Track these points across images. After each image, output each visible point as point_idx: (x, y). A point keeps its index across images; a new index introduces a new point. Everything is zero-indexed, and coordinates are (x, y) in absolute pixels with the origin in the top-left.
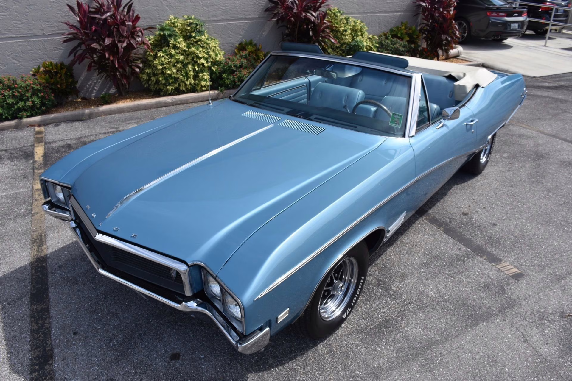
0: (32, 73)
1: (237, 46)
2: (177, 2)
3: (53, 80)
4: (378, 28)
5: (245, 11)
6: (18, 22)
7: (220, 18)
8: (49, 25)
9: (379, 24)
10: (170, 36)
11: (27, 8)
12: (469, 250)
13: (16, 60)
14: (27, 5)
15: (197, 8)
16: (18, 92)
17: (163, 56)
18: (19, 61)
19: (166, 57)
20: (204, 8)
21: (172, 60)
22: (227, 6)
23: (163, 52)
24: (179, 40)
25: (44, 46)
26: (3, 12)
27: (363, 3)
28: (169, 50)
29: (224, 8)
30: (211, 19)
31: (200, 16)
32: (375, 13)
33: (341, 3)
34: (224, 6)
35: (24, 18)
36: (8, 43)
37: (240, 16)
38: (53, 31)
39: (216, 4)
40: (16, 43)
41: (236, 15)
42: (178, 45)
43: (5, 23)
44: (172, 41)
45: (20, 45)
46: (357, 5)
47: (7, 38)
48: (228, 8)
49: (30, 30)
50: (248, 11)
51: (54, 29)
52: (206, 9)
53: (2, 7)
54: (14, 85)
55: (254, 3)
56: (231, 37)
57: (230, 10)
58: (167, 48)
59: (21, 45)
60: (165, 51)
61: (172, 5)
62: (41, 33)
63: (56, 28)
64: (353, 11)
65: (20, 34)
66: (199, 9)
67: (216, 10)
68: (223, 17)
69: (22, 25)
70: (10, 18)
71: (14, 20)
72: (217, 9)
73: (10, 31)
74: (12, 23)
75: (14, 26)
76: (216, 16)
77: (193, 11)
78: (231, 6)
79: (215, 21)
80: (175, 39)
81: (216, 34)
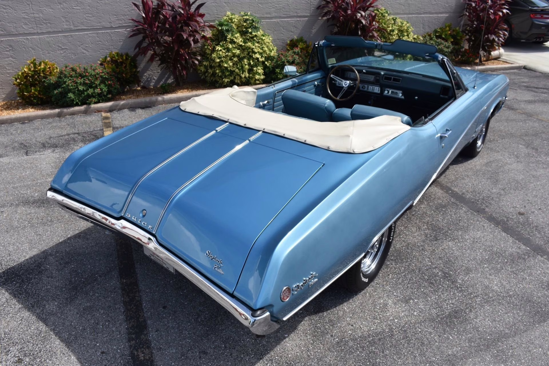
0: (99, 62)
1: (289, 42)
3: (118, 70)
4: (422, 28)
5: (297, 9)
6: (90, 15)
7: (274, 15)
8: (117, 19)
9: (423, 25)
10: (227, 31)
11: (98, 2)
12: (529, 249)
13: (85, 50)
15: (253, 4)
16: (89, 80)
17: (221, 50)
18: (88, 51)
19: (224, 51)
20: (260, 5)
21: (229, 54)
23: (221, 46)
24: (236, 36)
25: (111, 37)
26: (78, 6)
27: (409, 4)
28: (226, 44)
29: (277, 6)
30: (265, 16)
31: (255, 13)
32: (420, 14)
33: (388, 4)
34: (278, 4)
35: (95, 11)
36: (80, 34)
37: (292, 14)
38: (120, 24)
40: (87, 34)
41: (288, 13)
42: (235, 40)
43: (79, 17)
44: (229, 36)
45: (89, 37)
46: (404, 6)
47: (79, 30)
48: (281, 5)
49: (100, 22)
50: (299, 9)
51: (121, 22)
52: (261, 6)
54: (85, 73)
55: (306, 2)
56: (283, 34)
57: (284, 8)
58: (224, 42)
59: (91, 37)
60: (223, 45)
61: (230, 2)
62: (108, 25)
63: (123, 21)
64: (399, 12)
65: (91, 27)
66: (254, 6)
67: (270, 8)
68: (276, 15)
69: (93, 18)
70: (83, 11)
71: (87, 14)
72: (271, 6)
73: (82, 23)
74: (85, 16)
75: (86, 19)
76: (269, 13)
77: (250, 8)
78: (284, 4)
79: (269, 17)
80: (232, 34)
81: (268, 30)
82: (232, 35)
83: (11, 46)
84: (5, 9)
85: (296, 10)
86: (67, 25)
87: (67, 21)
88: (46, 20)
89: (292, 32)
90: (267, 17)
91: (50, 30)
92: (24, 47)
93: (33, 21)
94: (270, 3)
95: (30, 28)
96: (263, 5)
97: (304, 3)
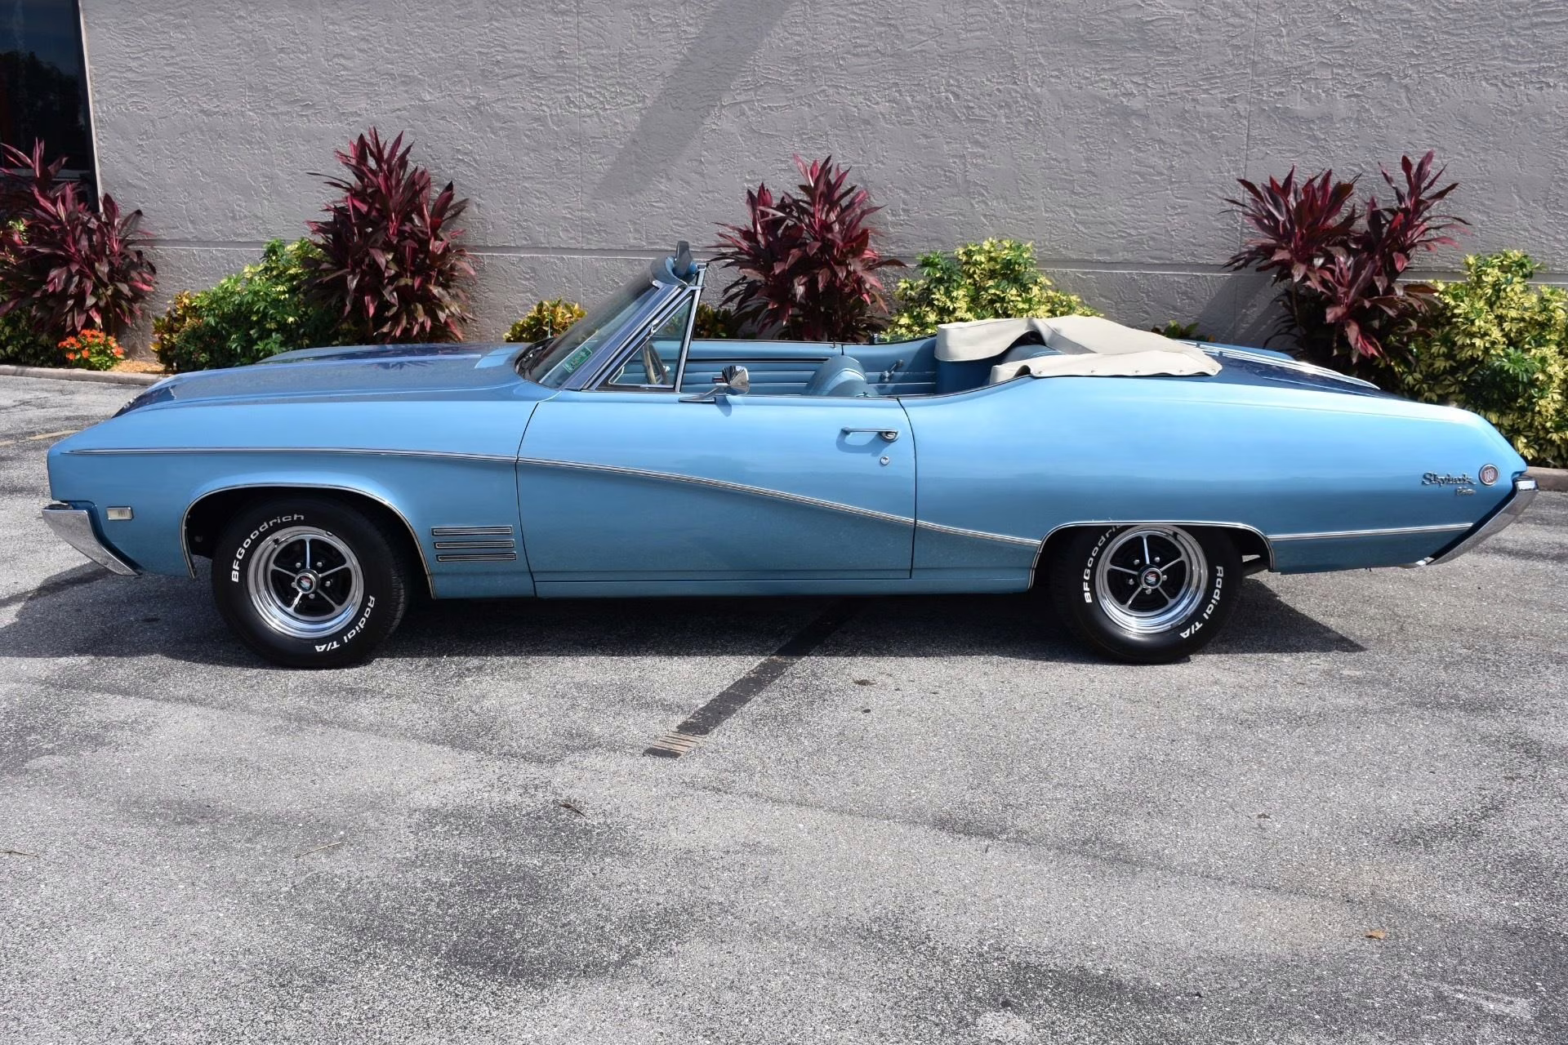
2: (1011, 209)
5: (1194, 245)
6: (680, 223)
7: (1121, 256)
14: (703, 192)
15: (1060, 225)
20: (1081, 228)
22: (1144, 229)
25: (716, 275)
26: (661, 201)
29: (1133, 232)
30: (1096, 257)
31: (1066, 248)
34: (1134, 228)
35: (692, 215)
37: (1177, 257)
39: (1113, 220)
41: (1167, 254)
43: (658, 223)
48: (1145, 232)
49: (696, 240)
50: (1203, 246)
52: (1085, 231)
53: (661, 191)
55: (1228, 224)
56: (1146, 312)
57: (1153, 239)
61: (998, 214)
66: (1064, 230)
67: (1111, 236)
68: (1129, 256)
69: (686, 229)
70: (670, 213)
71: (675, 218)
72: (1113, 233)
73: (663, 238)
74: (671, 223)
75: (672, 230)
76: (1108, 252)
77: (1051, 233)
78: (1155, 229)
79: (1105, 263)
80: (947, 289)
81: (1102, 296)
82: (948, 293)
83: (533, 270)
84: (538, 198)
85: (1193, 248)
86: (635, 239)
87: (636, 231)
88: (600, 225)
89: (1175, 308)
90: (1099, 262)
91: (604, 245)
92: (554, 275)
93: (577, 226)
94: (1112, 223)
95: (571, 238)
96: (1089, 228)
97: (1221, 229)
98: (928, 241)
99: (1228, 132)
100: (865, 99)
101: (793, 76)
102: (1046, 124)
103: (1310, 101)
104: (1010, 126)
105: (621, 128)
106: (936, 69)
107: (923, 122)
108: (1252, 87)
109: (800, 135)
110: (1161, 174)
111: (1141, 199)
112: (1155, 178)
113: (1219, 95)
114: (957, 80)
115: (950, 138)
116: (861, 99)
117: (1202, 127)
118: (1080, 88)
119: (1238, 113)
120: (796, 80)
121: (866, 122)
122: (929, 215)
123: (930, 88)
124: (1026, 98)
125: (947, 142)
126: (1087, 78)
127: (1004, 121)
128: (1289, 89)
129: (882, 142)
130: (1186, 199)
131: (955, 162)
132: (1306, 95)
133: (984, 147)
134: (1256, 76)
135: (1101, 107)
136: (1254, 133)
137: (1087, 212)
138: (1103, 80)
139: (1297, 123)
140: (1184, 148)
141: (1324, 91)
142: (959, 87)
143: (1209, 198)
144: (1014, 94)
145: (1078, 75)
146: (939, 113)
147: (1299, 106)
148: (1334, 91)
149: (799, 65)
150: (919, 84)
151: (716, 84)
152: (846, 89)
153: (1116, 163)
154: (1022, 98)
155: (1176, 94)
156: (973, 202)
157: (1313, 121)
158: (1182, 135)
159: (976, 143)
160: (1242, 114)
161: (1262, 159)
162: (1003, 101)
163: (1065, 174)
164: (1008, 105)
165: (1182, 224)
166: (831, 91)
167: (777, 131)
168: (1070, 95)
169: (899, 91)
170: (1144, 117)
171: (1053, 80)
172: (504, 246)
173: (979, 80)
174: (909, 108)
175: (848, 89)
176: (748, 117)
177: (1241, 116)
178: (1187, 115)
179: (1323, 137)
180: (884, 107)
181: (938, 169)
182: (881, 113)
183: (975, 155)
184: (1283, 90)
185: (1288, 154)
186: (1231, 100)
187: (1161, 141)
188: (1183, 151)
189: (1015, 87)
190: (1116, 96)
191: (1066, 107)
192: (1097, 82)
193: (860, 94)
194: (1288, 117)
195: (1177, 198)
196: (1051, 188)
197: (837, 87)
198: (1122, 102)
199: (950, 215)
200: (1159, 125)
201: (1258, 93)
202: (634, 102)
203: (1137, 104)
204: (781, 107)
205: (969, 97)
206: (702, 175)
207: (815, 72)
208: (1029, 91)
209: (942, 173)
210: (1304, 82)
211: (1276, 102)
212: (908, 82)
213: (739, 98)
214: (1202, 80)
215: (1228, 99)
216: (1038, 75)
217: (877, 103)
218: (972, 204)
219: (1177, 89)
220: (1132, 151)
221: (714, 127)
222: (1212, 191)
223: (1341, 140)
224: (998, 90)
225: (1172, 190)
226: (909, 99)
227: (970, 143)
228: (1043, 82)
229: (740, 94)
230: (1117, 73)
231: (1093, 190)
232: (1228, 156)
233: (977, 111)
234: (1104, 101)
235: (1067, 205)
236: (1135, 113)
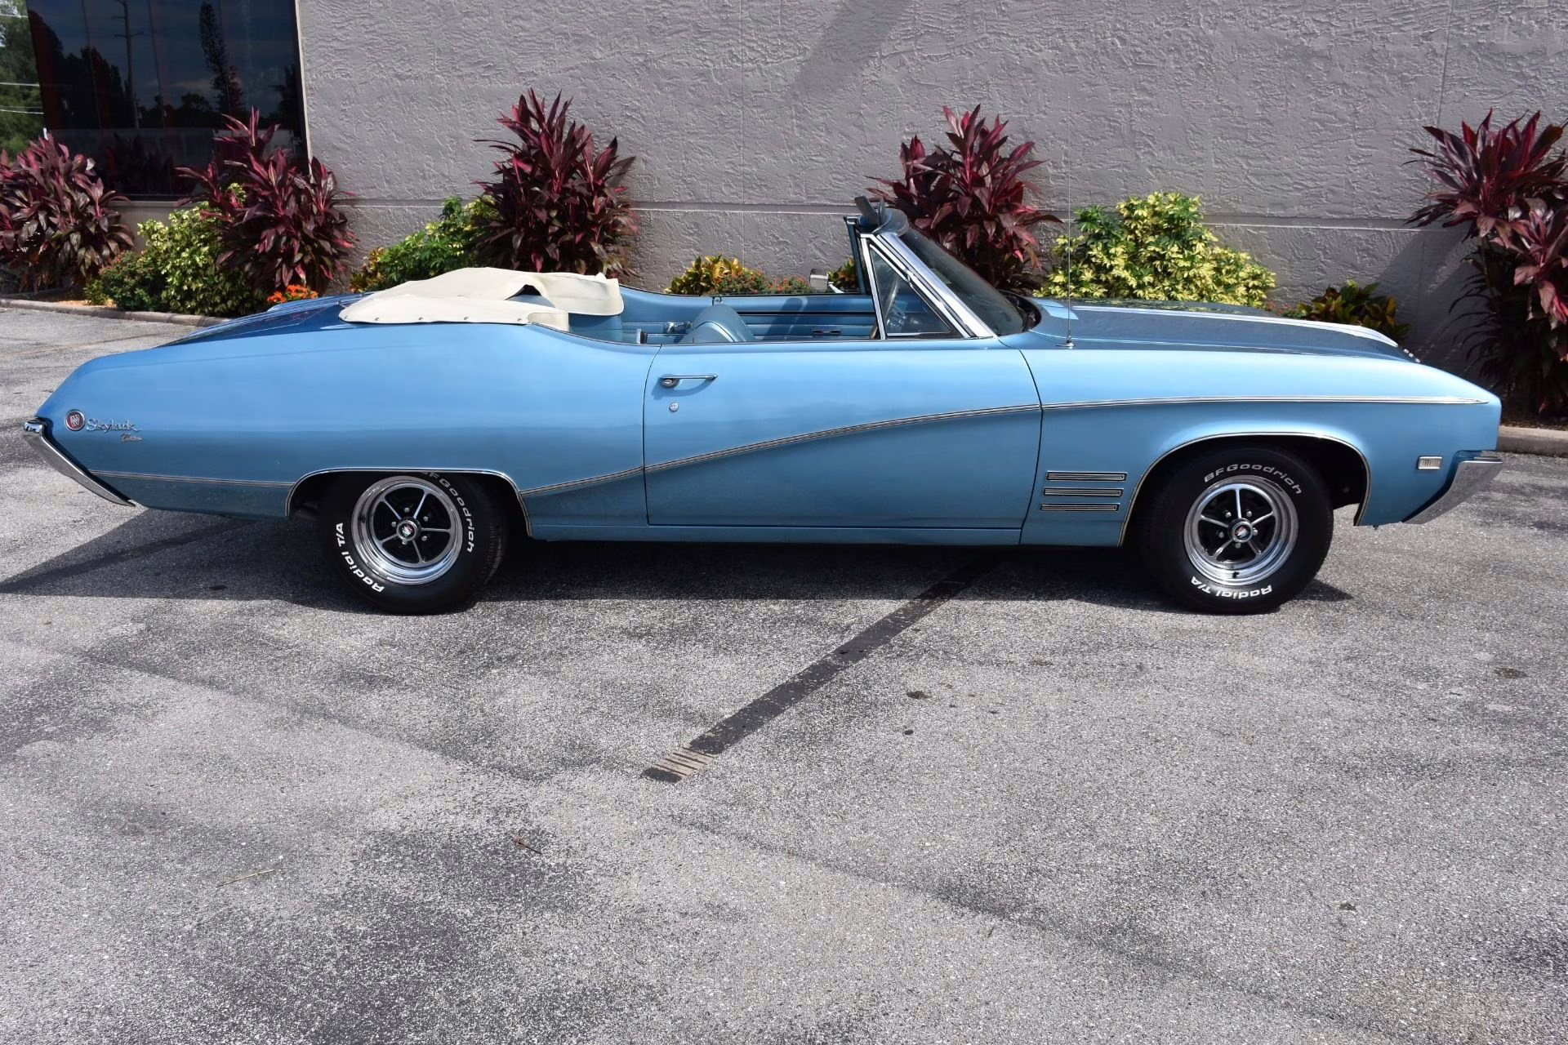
2: (1179, 161)
5: (1378, 197)
6: (840, 177)
7: (1296, 210)
11: (859, 150)
13: (821, 251)
14: (861, 145)
15: (1230, 177)
18: (825, 255)
19: (1070, 287)
20: (1253, 180)
22: (1322, 180)
23: (1065, 274)
26: (821, 155)
29: (1310, 184)
30: (1269, 211)
31: (1237, 202)
34: (1312, 180)
36: (816, 216)
37: (1358, 211)
39: (1288, 171)
40: (829, 217)
41: (1347, 209)
42: (1106, 261)
43: (820, 178)
44: (1096, 251)
47: (815, 205)
48: (1324, 183)
49: (855, 195)
50: (1389, 198)
52: (1258, 183)
53: (821, 145)
55: (1417, 175)
56: (1322, 271)
57: (1332, 191)
61: (1165, 166)
66: (1236, 183)
67: (1286, 188)
68: (1305, 210)
69: (846, 184)
70: (829, 167)
71: (834, 172)
72: (1288, 185)
73: (822, 192)
74: (830, 178)
75: (831, 185)
76: (1282, 206)
77: (1221, 186)
78: (1335, 181)
79: (1279, 217)
80: (1105, 245)
81: (1275, 254)
82: (1106, 249)
83: (697, 225)
84: (701, 154)
85: (1375, 200)
86: (796, 194)
87: (797, 185)
88: (761, 180)
89: (1354, 267)
90: (1272, 216)
91: (764, 200)
92: (717, 231)
93: (739, 180)
94: (1286, 174)
95: (733, 194)
96: (1262, 179)
97: (1409, 180)
98: (1091, 194)
99: (1422, 72)
100: (1027, 46)
101: (954, 23)
102: (1218, 69)
103: (1520, 35)
104: (1180, 71)
105: (782, 82)
106: (1102, 12)
107: (1087, 69)
108: (1451, 22)
109: (960, 85)
110: (1343, 121)
111: (1320, 149)
112: (1336, 125)
113: (1413, 32)
114: (1125, 24)
115: (1115, 85)
116: (1023, 46)
117: (1392, 68)
118: (1256, 29)
119: (1434, 51)
120: (956, 28)
121: (1028, 70)
122: (1092, 167)
123: (1096, 33)
124: (1199, 42)
125: (1113, 91)
126: (1265, 18)
127: (1173, 67)
128: (1495, 22)
129: (1044, 91)
130: (1370, 147)
131: (1120, 112)
132: (1514, 28)
133: (1151, 95)
134: (1457, 8)
135: (1278, 49)
136: (1451, 73)
137: (1261, 163)
138: (1282, 19)
139: (1503, 60)
140: (1370, 91)
141: (1537, 22)
142: (1125, 31)
143: (1396, 146)
144: (1184, 38)
145: (1255, 15)
146: (1105, 59)
147: (1506, 39)
148: (1550, 21)
149: (960, 13)
150: (1083, 30)
151: (876, 35)
152: (1008, 35)
153: (1294, 109)
154: (1193, 41)
155: (1362, 32)
156: (1138, 153)
157: (1522, 57)
158: (1369, 77)
159: (1144, 90)
160: (1439, 51)
161: (1459, 102)
162: (1173, 45)
163: (1238, 122)
164: (1178, 50)
165: (1366, 175)
166: (992, 38)
167: (936, 81)
168: (1245, 37)
169: (1063, 37)
170: (1328, 59)
171: (1227, 21)
172: (670, 202)
173: (1147, 23)
174: (1073, 55)
175: (1011, 37)
176: (908, 68)
177: (1436, 55)
178: (1375, 55)
179: (1533, 74)
180: (1047, 54)
181: (1103, 119)
182: (1044, 61)
183: (1142, 104)
184: (1488, 23)
185: (1490, 96)
186: (1426, 37)
187: (1344, 85)
188: (1369, 95)
189: (1185, 30)
190: (1296, 36)
191: (1240, 49)
192: (1275, 22)
193: (1022, 41)
194: (1491, 52)
195: (1360, 146)
196: (1222, 138)
197: (998, 34)
198: (1302, 43)
199: (1114, 167)
200: (1342, 67)
201: (1459, 27)
202: (795, 55)
203: (1319, 44)
204: (941, 57)
205: (1137, 42)
206: (861, 127)
207: (977, 19)
208: (1201, 34)
209: (1107, 122)
210: (1513, 12)
211: (1478, 38)
212: (1072, 27)
213: (899, 48)
214: (1394, 15)
215: (1423, 36)
216: (1211, 16)
217: (1040, 51)
218: (1137, 156)
219: (1365, 27)
220: (1311, 96)
221: (874, 78)
222: (1400, 138)
223: (1554, 77)
224: (1168, 34)
225: (1354, 138)
226: (1073, 45)
227: (1137, 90)
228: (1216, 24)
229: (900, 44)
230: (1298, 11)
231: (1268, 139)
232: (1420, 99)
233: (1145, 57)
234: (1282, 42)
235: (1239, 156)
236: (1315, 54)
